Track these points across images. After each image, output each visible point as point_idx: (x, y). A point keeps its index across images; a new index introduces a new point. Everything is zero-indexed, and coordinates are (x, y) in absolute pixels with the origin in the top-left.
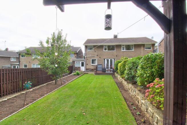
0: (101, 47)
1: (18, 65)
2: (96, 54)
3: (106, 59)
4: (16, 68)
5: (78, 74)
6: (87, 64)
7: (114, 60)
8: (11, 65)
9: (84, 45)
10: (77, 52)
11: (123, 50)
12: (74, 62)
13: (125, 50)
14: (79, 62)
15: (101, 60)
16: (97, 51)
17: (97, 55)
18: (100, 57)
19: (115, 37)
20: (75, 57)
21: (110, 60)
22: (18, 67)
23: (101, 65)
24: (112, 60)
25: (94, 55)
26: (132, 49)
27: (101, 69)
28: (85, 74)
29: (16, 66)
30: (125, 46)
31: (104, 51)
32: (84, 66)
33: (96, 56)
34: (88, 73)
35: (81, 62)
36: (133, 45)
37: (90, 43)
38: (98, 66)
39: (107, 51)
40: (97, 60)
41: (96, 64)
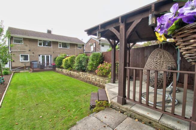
0: (35, 41)
2: (27, 48)
3: (41, 55)
6: (14, 61)
7: (51, 56)
11: (60, 47)
13: (61, 48)
15: (35, 56)
16: (28, 45)
17: (29, 51)
18: (33, 53)
19: (49, 32)
21: (47, 56)
24: (48, 56)
25: (25, 49)
28: (15, 73)
30: (61, 44)
31: (39, 46)
32: (8, 63)
33: (28, 52)
36: (68, 43)
39: (42, 46)
40: (30, 56)
41: (28, 60)
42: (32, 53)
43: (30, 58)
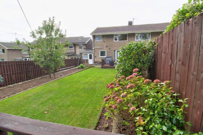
0: (111, 36)
1: (29, 57)
2: (105, 44)
3: (116, 51)
4: (27, 60)
5: (82, 68)
6: (96, 57)
8: (23, 57)
9: (91, 34)
10: (86, 43)
11: (137, 39)
12: (81, 54)
13: (139, 40)
14: (87, 54)
15: (111, 51)
16: (106, 42)
17: (107, 47)
18: (110, 49)
19: (130, 23)
20: (84, 49)
22: (28, 59)
23: (110, 57)
25: (103, 46)
26: (148, 38)
27: (109, 63)
28: (91, 68)
29: (27, 59)
30: (139, 35)
31: (114, 41)
32: (92, 58)
33: (105, 48)
34: (94, 67)
35: (88, 54)
36: (149, 33)
37: (98, 32)
38: (107, 59)
39: (118, 41)
40: (107, 52)
41: (105, 56)
42: (108, 49)
43: (107, 53)
